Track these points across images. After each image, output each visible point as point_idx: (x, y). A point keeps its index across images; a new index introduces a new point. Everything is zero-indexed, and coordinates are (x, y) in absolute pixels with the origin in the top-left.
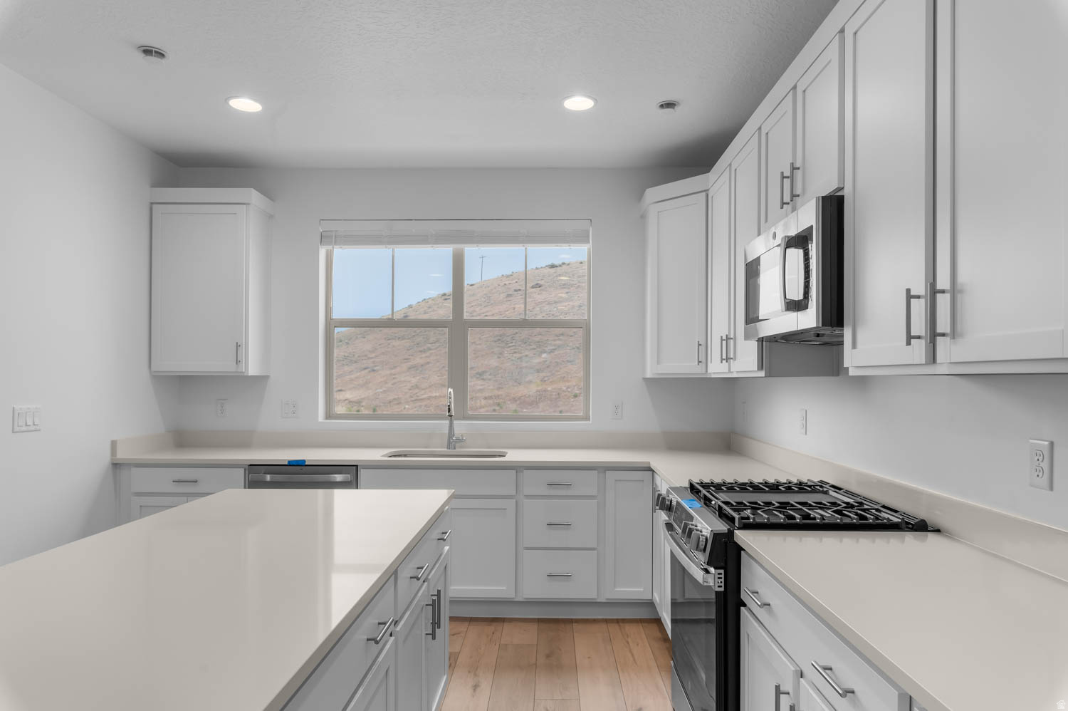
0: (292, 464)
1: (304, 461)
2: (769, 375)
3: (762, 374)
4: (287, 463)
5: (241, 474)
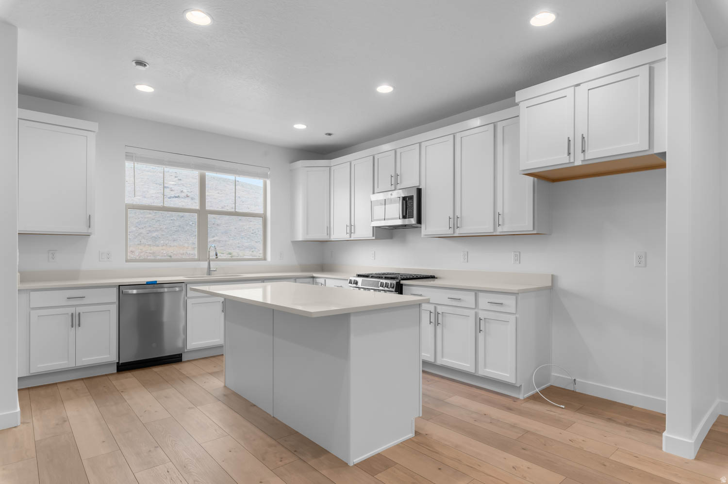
0: (148, 283)
1: (156, 281)
2: (376, 239)
3: (374, 238)
4: (145, 283)
5: (115, 291)
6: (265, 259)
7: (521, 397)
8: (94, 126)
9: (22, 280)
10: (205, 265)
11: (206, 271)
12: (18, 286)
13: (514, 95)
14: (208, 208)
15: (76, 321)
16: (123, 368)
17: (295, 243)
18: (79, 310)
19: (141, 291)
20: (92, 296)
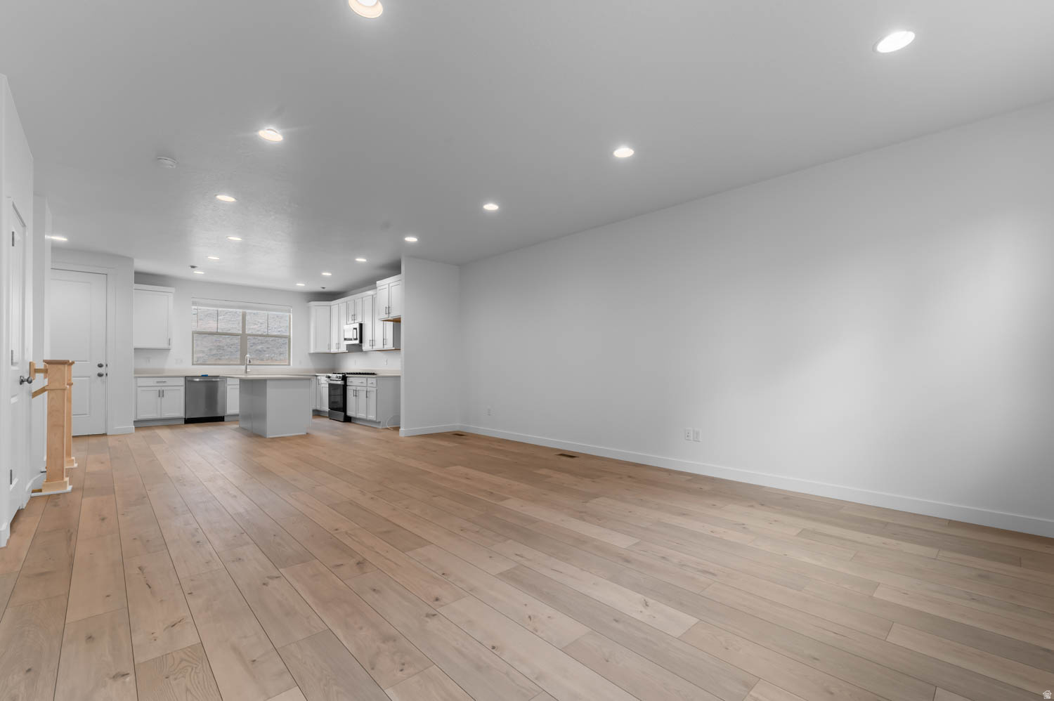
1: (207, 375)
2: (349, 352)
4: (201, 376)
5: (183, 379)
6: (289, 365)
7: (380, 427)
8: (172, 290)
9: (135, 373)
10: (244, 367)
11: (244, 371)
12: (133, 376)
13: (376, 283)
14: (247, 332)
15: (161, 394)
16: (189, 421)
17: (310, 354)
18: (163, 388)
19: (202, 380)
20: (170, 382)
